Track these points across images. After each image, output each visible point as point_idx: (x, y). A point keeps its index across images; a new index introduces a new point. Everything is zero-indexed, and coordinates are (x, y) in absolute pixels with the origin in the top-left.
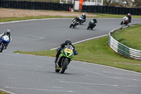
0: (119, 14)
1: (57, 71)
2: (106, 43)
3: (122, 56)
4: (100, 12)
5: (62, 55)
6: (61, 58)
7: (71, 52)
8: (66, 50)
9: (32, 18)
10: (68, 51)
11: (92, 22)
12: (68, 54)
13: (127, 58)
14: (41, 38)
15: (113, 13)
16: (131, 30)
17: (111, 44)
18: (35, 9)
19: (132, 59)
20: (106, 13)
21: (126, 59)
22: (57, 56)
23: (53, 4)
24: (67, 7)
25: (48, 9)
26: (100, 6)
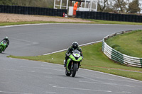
0: (113, 20)
2: (99, 49)
3: (115, 62)
4: (94, 18)
9: (25, 22)
13: (120, 64)
14: (35, 43)
15: (107, 20)
16: (125, 37)
17: (105, 50)
18: (29, 14)
19: (126, 65)
20: (100, 19)
21: (119, 66)
23: (47, 9)
24: (61, 13)
25: (41, 14)
26: (94, 12)
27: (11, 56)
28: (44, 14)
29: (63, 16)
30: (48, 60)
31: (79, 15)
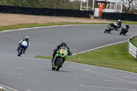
1: (54, 69)
5: (57, 55)
6: (57, 57)
7: (65, 52)
8: (61, 51)
10: (63, 52)
11: (125, 27)
12: (63, 54)
17: (130, 49)
22: (54, 56)
23: (74, 11)
24: (87, 14)
25: (68, 16)
26: (119, 13)
27: (39, 56)
28: (71, 16)
29: (89, 17)
30: (75, 60)
31: (104, 16)
